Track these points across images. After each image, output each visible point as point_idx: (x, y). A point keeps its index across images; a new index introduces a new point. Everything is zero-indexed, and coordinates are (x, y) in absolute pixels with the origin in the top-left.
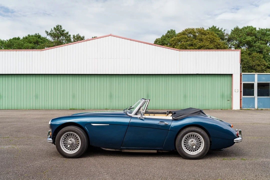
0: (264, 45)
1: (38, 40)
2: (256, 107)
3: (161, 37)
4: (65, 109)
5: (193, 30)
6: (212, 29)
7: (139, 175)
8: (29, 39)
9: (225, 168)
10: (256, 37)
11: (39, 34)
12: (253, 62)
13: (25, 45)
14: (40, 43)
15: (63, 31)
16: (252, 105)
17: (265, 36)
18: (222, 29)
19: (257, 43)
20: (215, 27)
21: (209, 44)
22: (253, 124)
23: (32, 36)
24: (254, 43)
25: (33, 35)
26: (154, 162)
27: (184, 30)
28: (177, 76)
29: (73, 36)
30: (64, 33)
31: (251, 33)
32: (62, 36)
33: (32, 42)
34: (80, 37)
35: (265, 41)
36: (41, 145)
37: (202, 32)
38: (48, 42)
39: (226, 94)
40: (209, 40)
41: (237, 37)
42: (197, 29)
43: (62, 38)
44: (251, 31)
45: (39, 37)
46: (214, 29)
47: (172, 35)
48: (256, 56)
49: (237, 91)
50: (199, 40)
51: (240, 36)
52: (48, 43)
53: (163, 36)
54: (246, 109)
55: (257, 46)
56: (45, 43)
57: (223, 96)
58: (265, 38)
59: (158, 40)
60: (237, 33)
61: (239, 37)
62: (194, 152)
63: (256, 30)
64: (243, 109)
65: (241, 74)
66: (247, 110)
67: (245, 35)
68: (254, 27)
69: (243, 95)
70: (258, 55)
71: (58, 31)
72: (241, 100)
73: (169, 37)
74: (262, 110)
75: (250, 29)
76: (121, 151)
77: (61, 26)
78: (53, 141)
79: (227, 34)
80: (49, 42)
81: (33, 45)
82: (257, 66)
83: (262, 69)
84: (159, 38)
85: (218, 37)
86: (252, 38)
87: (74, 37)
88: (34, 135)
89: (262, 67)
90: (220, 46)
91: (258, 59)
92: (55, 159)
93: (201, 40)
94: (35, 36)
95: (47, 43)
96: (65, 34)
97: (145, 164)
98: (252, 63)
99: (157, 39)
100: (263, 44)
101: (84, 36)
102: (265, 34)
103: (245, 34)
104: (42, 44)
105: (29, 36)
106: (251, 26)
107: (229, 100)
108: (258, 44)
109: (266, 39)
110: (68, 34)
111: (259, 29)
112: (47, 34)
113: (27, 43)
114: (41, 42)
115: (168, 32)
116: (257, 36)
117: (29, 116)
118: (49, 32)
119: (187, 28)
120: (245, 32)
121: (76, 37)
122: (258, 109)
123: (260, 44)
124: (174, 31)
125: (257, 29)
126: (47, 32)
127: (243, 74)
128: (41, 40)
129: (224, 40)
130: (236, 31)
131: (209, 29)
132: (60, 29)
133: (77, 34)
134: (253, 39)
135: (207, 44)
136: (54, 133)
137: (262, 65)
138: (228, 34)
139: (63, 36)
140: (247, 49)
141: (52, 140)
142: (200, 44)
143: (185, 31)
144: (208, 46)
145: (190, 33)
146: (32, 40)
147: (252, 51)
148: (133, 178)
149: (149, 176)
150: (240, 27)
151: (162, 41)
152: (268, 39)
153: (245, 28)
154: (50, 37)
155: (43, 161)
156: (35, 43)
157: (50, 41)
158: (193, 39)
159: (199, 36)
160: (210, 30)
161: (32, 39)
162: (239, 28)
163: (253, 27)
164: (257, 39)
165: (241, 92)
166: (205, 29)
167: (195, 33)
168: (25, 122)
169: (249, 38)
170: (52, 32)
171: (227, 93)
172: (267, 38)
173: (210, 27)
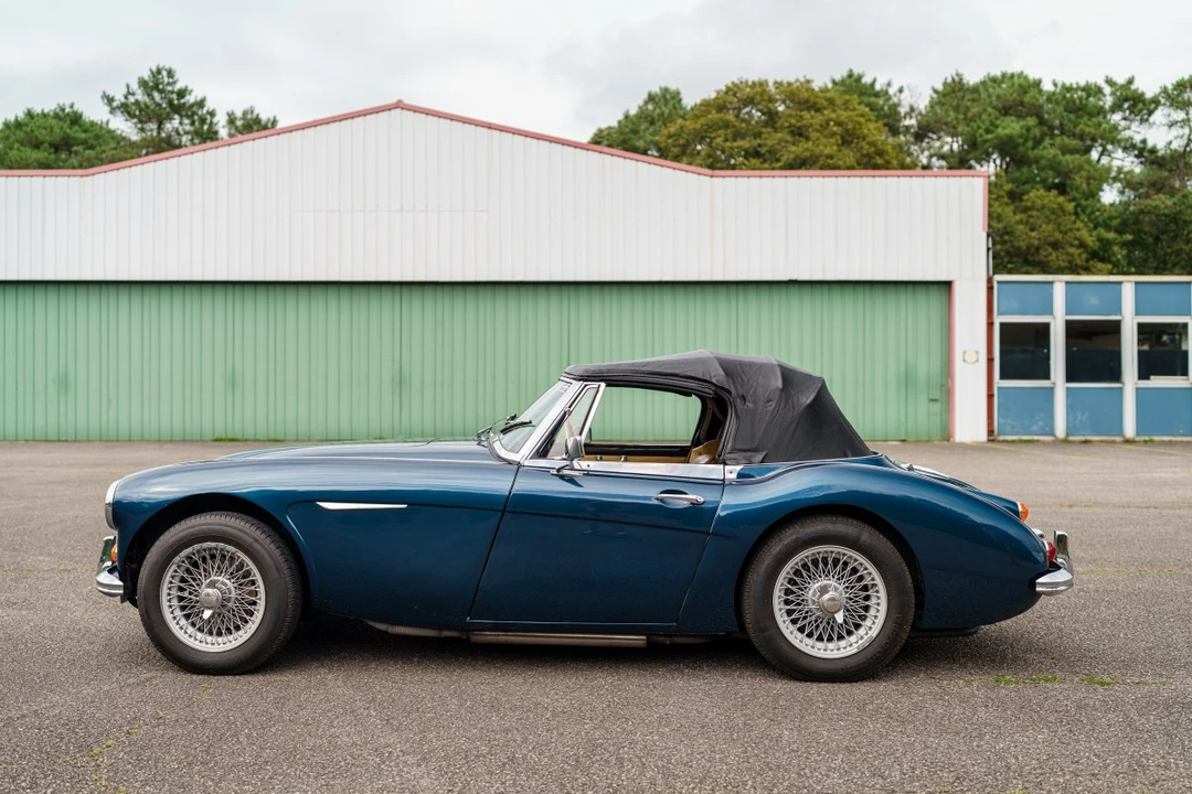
0: (1078, 156)
1: (68, 135)
2: (1060, 430)
3: (619, 122)
4: (194, 438)
5: (764, 91)
6: (843, 86)
7: (589, 767)
8: (28, 130)
9: (1025, 729)
10: (1042, 122)
11: (75, 109)
12: (1032, 230)
13: (13, 154)
14: (80, 148)
15: (182, 94)
16: (1040, 423)
17: (1080, 117)
18: (889, 84)
19: (1045, 148)
20: (859, 78)
21: (835, 148)
22: (1070, 506)
23: (44, 115)
24: (1033, 149)
25: (46, 111)
26: (652, 695)
27: (724, 89)
28: (698, 288)
29: (227, 118)
30: (184, 104)
31: (1022, 104)
32: (176, 116)
33: (42, 143)
34: (257, 121)
35: (1082, 137)
36: (80, 605)
37: (802, 99)
38: (113, 145)
39: (922, 372)
40: (834, 134)
41: (956, 118)
42: (778, 85)
43: (176, 122)
44: (1019, 95)
45: (75, 119)
46: (853, 85)
47: (667, 111)
48: (1043, 207)
49: (971, 357)
50: (792, 133)
51: (970, 114)
52: (116, 149)
53: (627, 117)
54: (1013, 442)
55: (1043, 162)
56: (103, 148)
57: (907, 381)
58: (1081, 126)
59: (605, 133)
60: (956, 102)
61: (965, 119)
62: (842, 643)
63: (1040, 91)
64: (1001, 438)
65: (990, 281)
66: (1023, 445)
67: (990, 110)
68: (1032, 75)
69: (1003, 376)
70: (1050, 201)
71: (161, 91)
72: (990, 396)
73: (652, 123)
74: (1086, 442)
75: (1013, 85)
76: (468, 639)
77: (170, 73)
78: (125, 588)
79: (912, 109)
80: (118, 143)
81: (46, 154)
82: (1050, 250)
83: (1070, 262)
84: (610, 128)
85: (873, 118)
86: (1022, 123)
87: (231, 121)
88: (47, 559)
89: (1072, 255)
90: (887, 158)
91: (1053, 217)
92: (148, 680)
93: (799, 133)
94: (56, 116)
95: (111, 149)
96: (192, 106)
97: (609, 706)
98: (1025, 238)
99: (600, 131)
100: (1073, 152)
101: (278, 118)
102: (1080, 109)
103: (995, 108)
104: (88, 152)
105: (30, 114)
106: (1019, 70)
107: (936, 400)
108: (1049, 151)
109: (1087, 129)
110: (205, 110)
111: (1055, 85)
112: (108, 109)
113: (22, 148)
114: (84, 142)
115: (651, 98)
116: (1046, 116)
117: (28, 468)
118: (117, 98)
119: (737, 81)
120: (994, 98)
121: (239, 123)
122: (1071, 438)
123: (1059, 152)
124: (676, 96)
125: (1047, 87)
126: (110, 100)
127: (998, 282)
128: (83, 136)
129: (899, 133)
130: (954, 91)
131: (830, 85)
132: (169, 84)
133: (246, 106)
134: (1028, 130)
135: (828, 151)
136: (131, 548)
137: (1072, 245)
138: (915, 106)
139: (181, 116)
140: (1003, 174)
141: (121, 584)
142: (794, 148)
143: (727, 93)
144: (831, 157)
145: (750, 101)
146: (42, 135)
147: (1025, 183)
148: (563, 786)
149: (642, 774)
150: (973, 78)
151: (622, 137)
152: (1092, 131)
153: (994, 80)
154: (122, 118)
155: (87, 691)
156: (56, 148)
157: (124, 138)
158: (763, 130)
159: (790, 116)
160: (837, 88)
161: (45, 128)
162: (965, 81)
163: (1026, 78)
164: (1045, 128)
165: (990, 360)
166: (816, 85)
167: (771, 100)
168: (9, 497)
169: (1011, 127)
170: (132, 99)
171: (926, 366)
172: (1089, 126)
173: (838, 78)
